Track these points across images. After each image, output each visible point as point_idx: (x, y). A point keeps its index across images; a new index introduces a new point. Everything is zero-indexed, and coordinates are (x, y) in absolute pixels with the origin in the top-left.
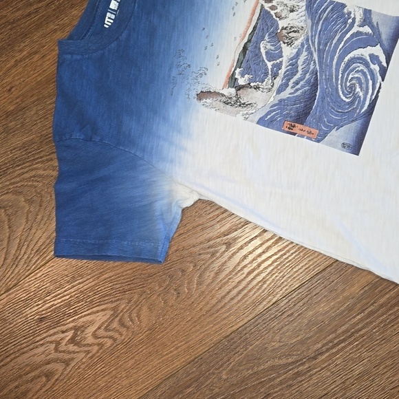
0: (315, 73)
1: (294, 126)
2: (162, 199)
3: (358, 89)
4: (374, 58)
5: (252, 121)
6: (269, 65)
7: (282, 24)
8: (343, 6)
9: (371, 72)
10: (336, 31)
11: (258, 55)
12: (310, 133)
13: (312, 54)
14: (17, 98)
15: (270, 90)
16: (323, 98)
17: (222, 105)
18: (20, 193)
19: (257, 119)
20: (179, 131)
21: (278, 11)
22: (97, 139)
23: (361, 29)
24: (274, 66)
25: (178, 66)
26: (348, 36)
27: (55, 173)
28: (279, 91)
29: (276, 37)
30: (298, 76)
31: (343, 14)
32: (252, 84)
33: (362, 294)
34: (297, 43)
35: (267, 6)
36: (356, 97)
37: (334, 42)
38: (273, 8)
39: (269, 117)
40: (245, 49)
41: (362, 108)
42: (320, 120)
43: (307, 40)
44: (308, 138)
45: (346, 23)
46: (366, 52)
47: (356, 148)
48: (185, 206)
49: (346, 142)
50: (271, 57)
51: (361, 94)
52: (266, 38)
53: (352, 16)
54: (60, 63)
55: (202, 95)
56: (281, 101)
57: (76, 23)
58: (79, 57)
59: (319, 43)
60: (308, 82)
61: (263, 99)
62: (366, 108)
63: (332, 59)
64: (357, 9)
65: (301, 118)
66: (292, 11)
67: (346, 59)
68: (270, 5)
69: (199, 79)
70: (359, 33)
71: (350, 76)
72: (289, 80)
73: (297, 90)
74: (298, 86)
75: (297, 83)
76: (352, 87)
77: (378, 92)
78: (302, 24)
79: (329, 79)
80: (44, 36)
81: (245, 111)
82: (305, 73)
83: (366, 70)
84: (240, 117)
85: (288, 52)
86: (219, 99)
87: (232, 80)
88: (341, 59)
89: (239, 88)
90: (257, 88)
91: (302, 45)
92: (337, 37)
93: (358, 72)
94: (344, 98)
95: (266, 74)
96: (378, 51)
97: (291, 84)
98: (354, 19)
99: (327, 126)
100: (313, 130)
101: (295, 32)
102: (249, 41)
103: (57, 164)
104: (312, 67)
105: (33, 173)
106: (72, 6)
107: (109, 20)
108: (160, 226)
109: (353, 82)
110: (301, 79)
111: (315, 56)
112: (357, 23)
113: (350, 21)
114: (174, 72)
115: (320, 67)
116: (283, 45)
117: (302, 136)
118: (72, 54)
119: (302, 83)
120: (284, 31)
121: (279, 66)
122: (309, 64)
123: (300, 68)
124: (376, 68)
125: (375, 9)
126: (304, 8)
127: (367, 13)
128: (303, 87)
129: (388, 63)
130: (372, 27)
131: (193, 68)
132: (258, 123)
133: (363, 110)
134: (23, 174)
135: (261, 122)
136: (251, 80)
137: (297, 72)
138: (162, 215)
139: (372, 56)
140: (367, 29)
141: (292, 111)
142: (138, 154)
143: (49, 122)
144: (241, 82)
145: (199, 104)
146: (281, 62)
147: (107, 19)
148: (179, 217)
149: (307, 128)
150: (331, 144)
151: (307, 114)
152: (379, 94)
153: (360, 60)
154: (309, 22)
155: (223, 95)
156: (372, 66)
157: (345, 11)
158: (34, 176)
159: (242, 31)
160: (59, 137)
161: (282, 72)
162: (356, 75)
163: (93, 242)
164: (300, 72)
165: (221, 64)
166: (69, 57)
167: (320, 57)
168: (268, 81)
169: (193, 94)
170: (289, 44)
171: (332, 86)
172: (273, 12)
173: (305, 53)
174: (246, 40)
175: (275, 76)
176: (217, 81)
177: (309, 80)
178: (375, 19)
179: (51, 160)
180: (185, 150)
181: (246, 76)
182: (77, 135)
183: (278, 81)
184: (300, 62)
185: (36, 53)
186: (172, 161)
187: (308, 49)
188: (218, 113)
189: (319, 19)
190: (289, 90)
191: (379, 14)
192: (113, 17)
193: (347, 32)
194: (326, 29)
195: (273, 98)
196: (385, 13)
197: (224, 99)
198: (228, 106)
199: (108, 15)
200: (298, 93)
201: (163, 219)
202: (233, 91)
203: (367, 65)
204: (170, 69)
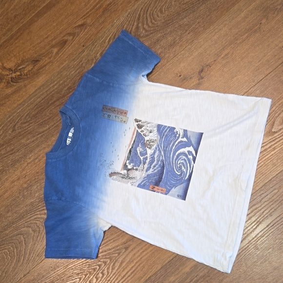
0: (162, 161)
1: (154, 187)
2: (94, 227)
3: (183, 168)
4: (190, 152)
5: (135, 186)
6: (142, 158)
7: (146, 138)
8: (174, 128)
9: (189, 160)
10: (171, 141)
11: (136, 154)
12: (162, 190)
13: (161, 152)
14: (28, 181)
15: (142, 170)
16: (167, 173)
17: (121, 178)
18: (30, 227)
19: (137, 185)
20: (102, 193)
21: (145, 132)
22: (63, 199)
23: (182, 140)
24: (144, 158)
25: (100, 161)
26: (177, 143)
27: (45, 217)
28: (147, 171)
29: (145, 145)
30: (155, 163)
31: (174, 133)
32: (134, 168)
33: (191, 271)
34: (154, 147)
35: (139, 131)
36: (182, 172)
37: (171, 146)
38: (142, 131)
39: (143, 183)
40: (130, 151)
41: (185, 177)
42: (166, 183)
43: (158, 146)
44: (161, 193)
45: (176, 136)
46: (186, 150)
47: (184, 197)
48: (104, 230)
49: (179, 194)
50: (142, 154)
51: (185, 170)
52: (140, 145)
53: (179, 133)
54: (47, 164)
55: (111, 175)
56: (148, 175)
57: (54, 143)
58: (55, 160)
59: (164, 147)
60: (160, 165)
61: (139, 175)
62: (187, 177)
63: (170, 154)
64: (180, 130)
65: (157, 183)
66: (151, 132)
67: (177, 154)
68: (141, 130)
69: (110, 167)
70: (181, 141)
71: (179, 162)
72: (151, 165)
73: (155, 170)
74: (155, 168)
75: (155, 166)
76: (180, 167)
77: (193, 169)
78: (156, 138)
79: (169, 164)
80: (40, 151)
81: (131, 181)
82: (158, 161)
83: (186, 159)
84: (129, 184)
85: (150, 152)
86: (119, 175)
87: (125, 166)
88: (174, 154)
89: (128, 170)
90: (137, 170)
91: (156, 148)
92: (172, 144)
93: (182, 159)
94: (177, 173)
95: (140, 163)
96: (191, 149)
97: (152, 167)
98: (179, 135)
99: (170, 187)
100: (163, 189)
101: (152, 142)
102: (132, 147)
103: (46, 212)
104: (161, 158)
105: (36, 217)
106: (52, 136)
107: (69, 141)
108: (93, 240)
109: (181, 164)
110: (156, 164)
111: (162, 153)
112: (181, 136)
113: (178, 135)
114: (99, 164)
115: (165, 158)
116: (147, 149)
117: (158, 192)
118: (51, 159)
119: (157, 166)
120: (148, 142)
121: (146, 159)
122: (160, 157)
123: (156, 159)
124: (191, 157)
125: (189, 129)
126: (156, 130)
127: (185, 131)
128: (157, 168)
129: (196, 155)
130: (187, 138)
131: (107, 162)
132: (138, 187)
133: (186, 178)
134: (31, 217)
135: (139, 186)
136: (133, 166)
137: (155, 161)
138: (94, 235)
139: (189, 152)
140: (185, 139)
141: (153, 180)
142: (82, 205)
143: (42, 192)
144: (129, 167)
145: (110, 179)
146: (147, 157)
147: (67, 141)
148: (102, 236)
149: (160, 188)
150: (172, 196)
151: (160, 181)
152: (193, 170)
153: (184, 154)
154: (159, 137)
155: (121, 174)
156: (189, 157)
157: (175, 131)
158: (36, 218)
159: (129, 143)
160: (47, 198)
161: (148, 161)
162: (182, 161)
163: (63, 249)
164: (156, 161)
165: (120, 159)
166: (50, 160)
167: (164, 153)
168: (141, 166)
169: (108, 174)
170: (150, 148)
171: (171, 167)
172: (142, 133)
173: (157, 152)
174: (131, 147)
175: (144, 163)
176: (118, 167)
177: (160, 164)
178: (189, 134)
179: (44, 210)
180: (104, 202)
181: (132, 164)
182: (55, 198)
183: (146, 166)
184: (156, 156)
185: (36, 159)
186: (98, 208)
187: (159, 150)
188: (119, 183)
189: (164, 135)
190: (151, 170)
191: (191, 132)
192: (70, 140)
193: (176, 141)
194: (166, 140)
195: (144, 174)
196: (193, 131)
197: (121, 176)
198: (124, 179)
199: (68, 139)
200: (156, 171)
201: (95, 237)
202: (126, 171)
203: (186, 156)
204: (97, 163)
